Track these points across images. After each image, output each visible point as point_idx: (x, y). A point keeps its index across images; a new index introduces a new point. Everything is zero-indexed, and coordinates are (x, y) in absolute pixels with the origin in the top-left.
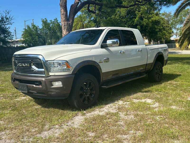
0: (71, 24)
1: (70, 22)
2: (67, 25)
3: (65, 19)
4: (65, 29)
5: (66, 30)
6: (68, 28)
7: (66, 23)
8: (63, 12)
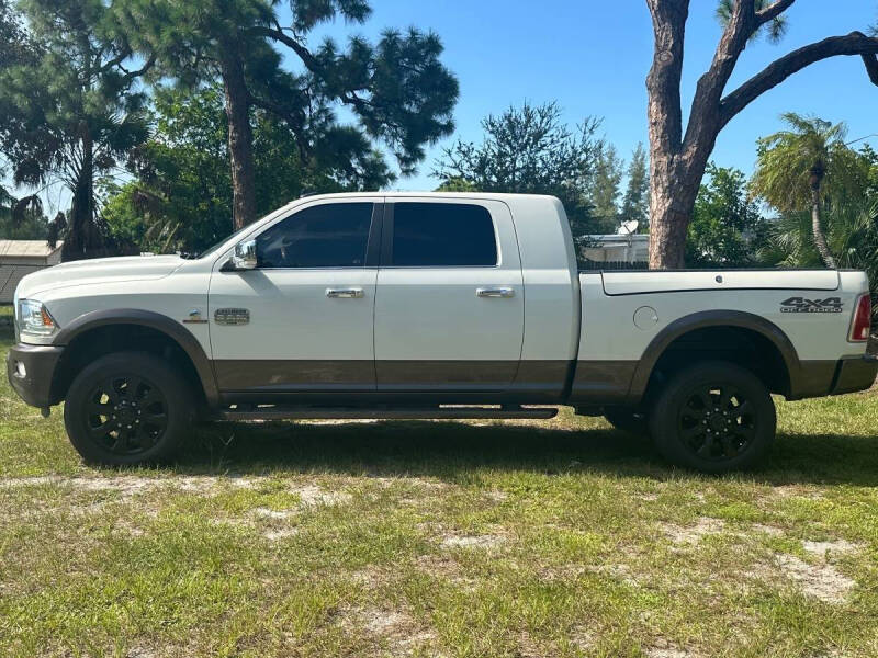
0: (688, 165)
1: (685, 157)
2: (669, 171)
3: (663, 144)
4: (660, 189)
5: (664, 192)
6: (672, 183)
7: (665, 159)
8: (657, 114)
